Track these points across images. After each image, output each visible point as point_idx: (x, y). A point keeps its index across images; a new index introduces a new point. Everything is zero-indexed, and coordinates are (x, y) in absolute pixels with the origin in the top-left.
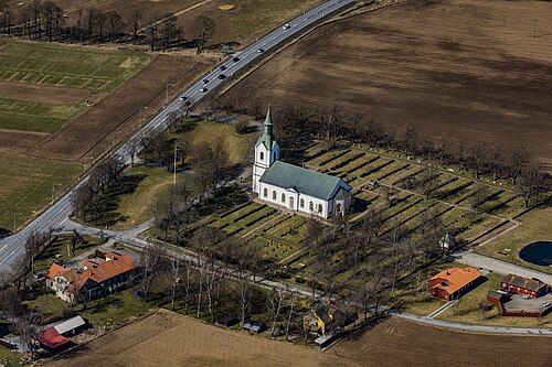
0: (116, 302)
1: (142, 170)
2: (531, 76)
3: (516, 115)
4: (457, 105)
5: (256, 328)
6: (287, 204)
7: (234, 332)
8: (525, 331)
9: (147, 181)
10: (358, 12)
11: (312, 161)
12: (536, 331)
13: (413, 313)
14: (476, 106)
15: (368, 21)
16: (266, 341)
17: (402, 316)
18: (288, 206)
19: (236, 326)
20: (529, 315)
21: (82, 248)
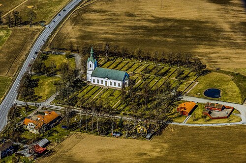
0: (55, 131)
1: (36, 77)
2: (169, 24)
3: (172, 40)
4: (146, 39)
5: (118, 135)
6: (104, 84)
7: (109, 138)
8: (224, 124)
9: (41, 81)
10: (86, 4)
11: (103, 66)
12: (228, 124)
13: (177, 122)
14: (154, 38)
15: (93, 8)
16: (125, 140)
17: (173, 123)
18: (104, 85)
19: (109, 135)
20: (222, 118)
21: (30, 111)
